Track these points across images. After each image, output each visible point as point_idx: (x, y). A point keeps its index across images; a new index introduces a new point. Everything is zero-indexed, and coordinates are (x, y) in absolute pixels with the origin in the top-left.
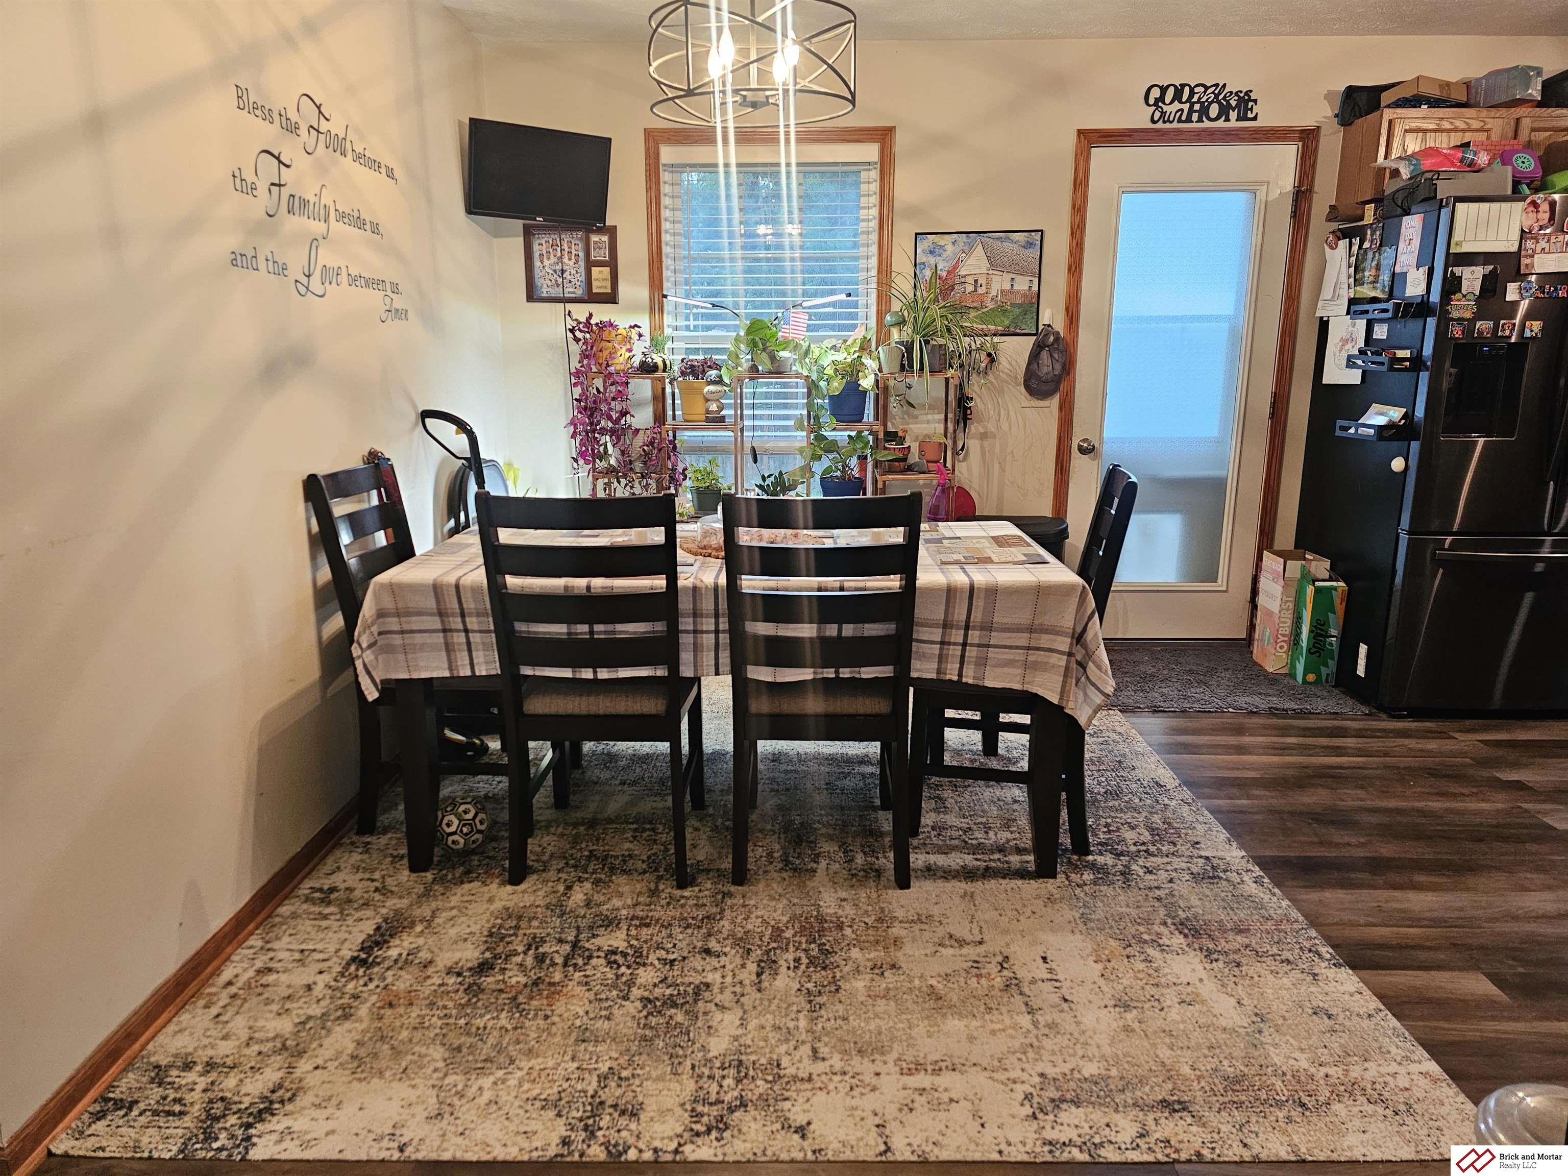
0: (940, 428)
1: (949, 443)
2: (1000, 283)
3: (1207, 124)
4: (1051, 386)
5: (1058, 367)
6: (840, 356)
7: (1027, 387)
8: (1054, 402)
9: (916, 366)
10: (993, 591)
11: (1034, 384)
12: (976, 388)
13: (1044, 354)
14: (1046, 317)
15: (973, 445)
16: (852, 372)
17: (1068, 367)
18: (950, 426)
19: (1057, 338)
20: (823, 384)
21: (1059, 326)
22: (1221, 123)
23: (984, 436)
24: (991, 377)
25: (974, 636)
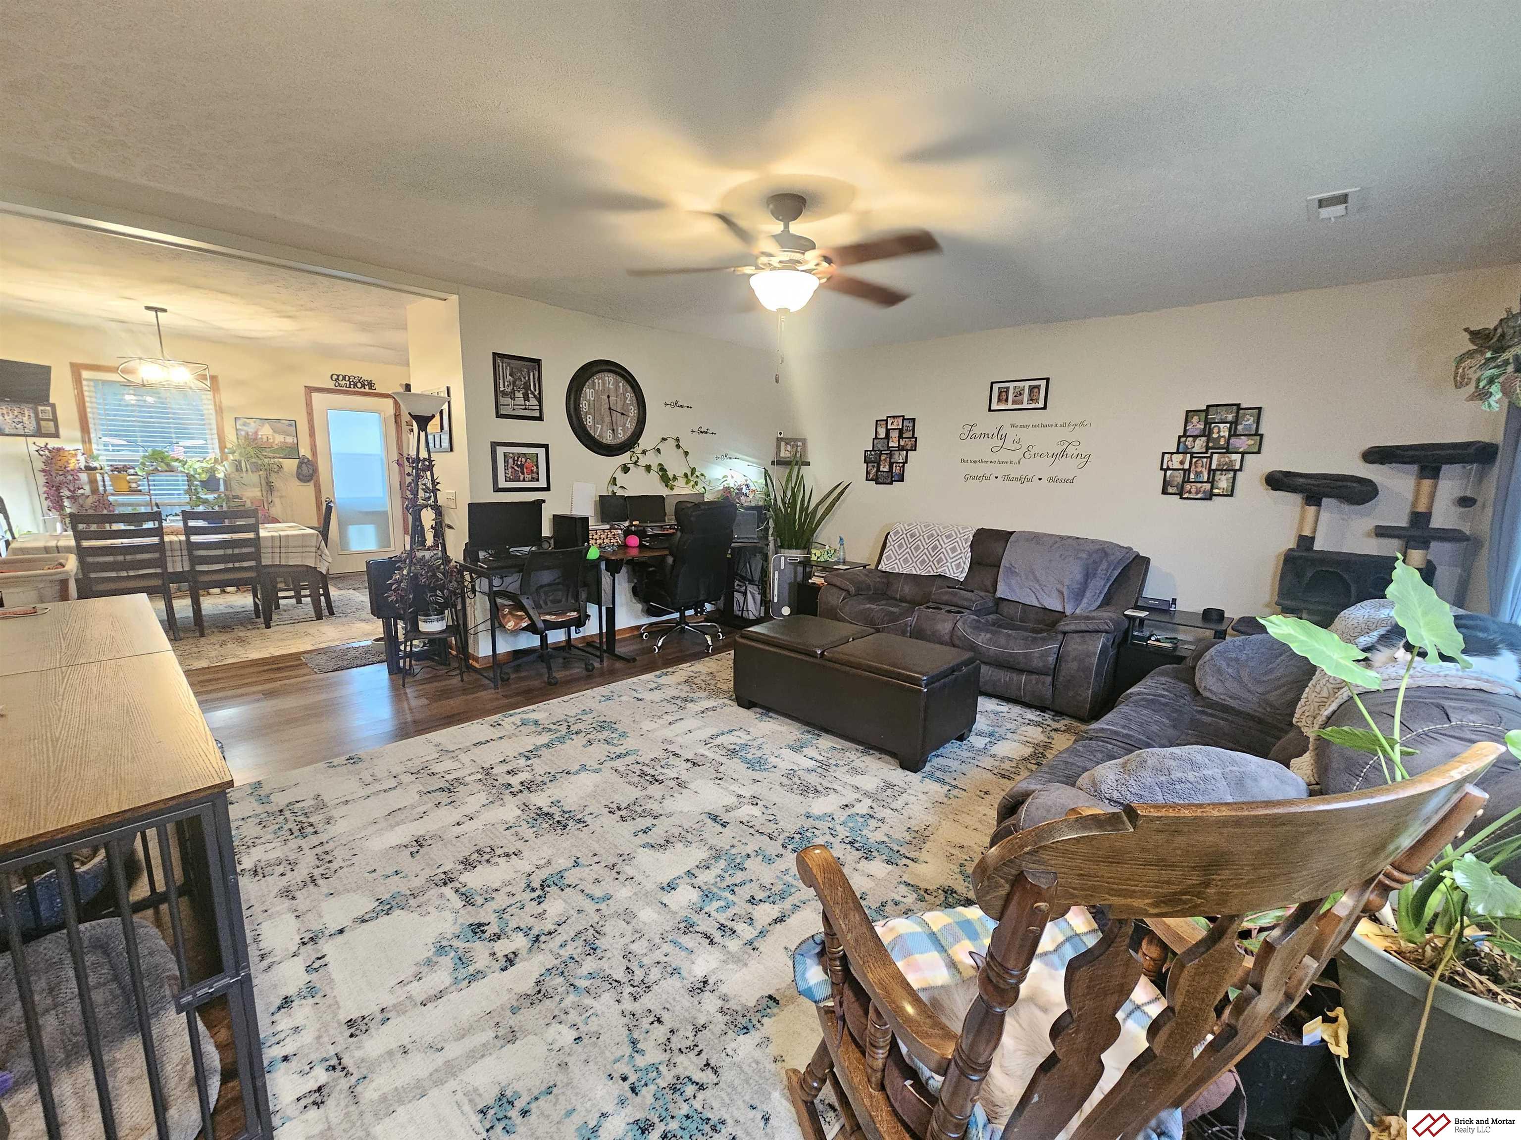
0: (259, 494)
1: (265, 499)
2: (279, 439)
3: (357, 389)
4: (308, 478)
5: (311, 472)
6: (204, 465)
7: (298, 478)
8: (312, 484)
9: (244, 470)
10: (288, 536)
11: (301, 477)
12: (273, 478)
13: (304, 465)
14: (302, 452)
15: (277, 501)
16: (212, 471)
17: (315, 471)
18: (264, 493)
19: (309, 460)
20: (197, 476)
21: (309, 456)
22: (362, 390)
23: (281, 497)
24: (280, 474)
25: (283, 550)
